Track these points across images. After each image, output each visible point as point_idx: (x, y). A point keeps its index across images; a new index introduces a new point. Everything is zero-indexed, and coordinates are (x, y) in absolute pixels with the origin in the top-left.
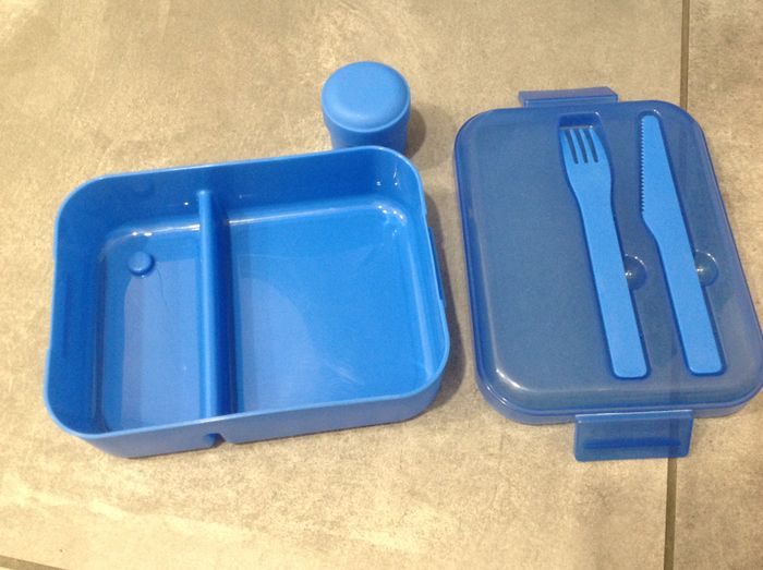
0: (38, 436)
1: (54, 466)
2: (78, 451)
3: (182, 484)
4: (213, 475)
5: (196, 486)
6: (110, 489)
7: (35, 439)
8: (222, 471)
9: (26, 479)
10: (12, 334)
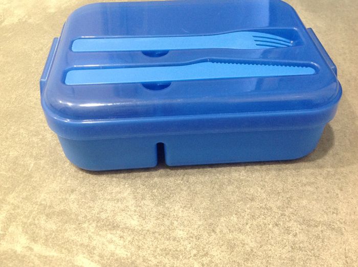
0: (43, 202)
1: (51, 225)
2: (73, 216)
3: (155, 251)
4: (182, 248)
5: (166, 255)
6: (94, 248)
7: (41, 204)
8: (189, 246)
9: (27, 233)
10: (41, 137)
